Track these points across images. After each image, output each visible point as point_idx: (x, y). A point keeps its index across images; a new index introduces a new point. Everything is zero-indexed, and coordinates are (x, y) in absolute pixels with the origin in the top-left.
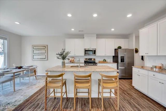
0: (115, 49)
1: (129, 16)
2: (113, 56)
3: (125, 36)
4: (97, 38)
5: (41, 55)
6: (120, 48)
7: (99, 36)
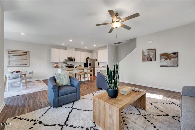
0: (86, 59)
1: (95, 45)
2: (84, 63)
3: (91, 51)
4: (76, 50)
5: (20, 61)
6: (88, 58)
7: (77, 49)
